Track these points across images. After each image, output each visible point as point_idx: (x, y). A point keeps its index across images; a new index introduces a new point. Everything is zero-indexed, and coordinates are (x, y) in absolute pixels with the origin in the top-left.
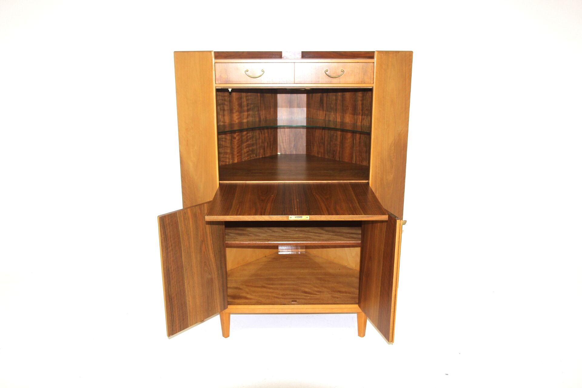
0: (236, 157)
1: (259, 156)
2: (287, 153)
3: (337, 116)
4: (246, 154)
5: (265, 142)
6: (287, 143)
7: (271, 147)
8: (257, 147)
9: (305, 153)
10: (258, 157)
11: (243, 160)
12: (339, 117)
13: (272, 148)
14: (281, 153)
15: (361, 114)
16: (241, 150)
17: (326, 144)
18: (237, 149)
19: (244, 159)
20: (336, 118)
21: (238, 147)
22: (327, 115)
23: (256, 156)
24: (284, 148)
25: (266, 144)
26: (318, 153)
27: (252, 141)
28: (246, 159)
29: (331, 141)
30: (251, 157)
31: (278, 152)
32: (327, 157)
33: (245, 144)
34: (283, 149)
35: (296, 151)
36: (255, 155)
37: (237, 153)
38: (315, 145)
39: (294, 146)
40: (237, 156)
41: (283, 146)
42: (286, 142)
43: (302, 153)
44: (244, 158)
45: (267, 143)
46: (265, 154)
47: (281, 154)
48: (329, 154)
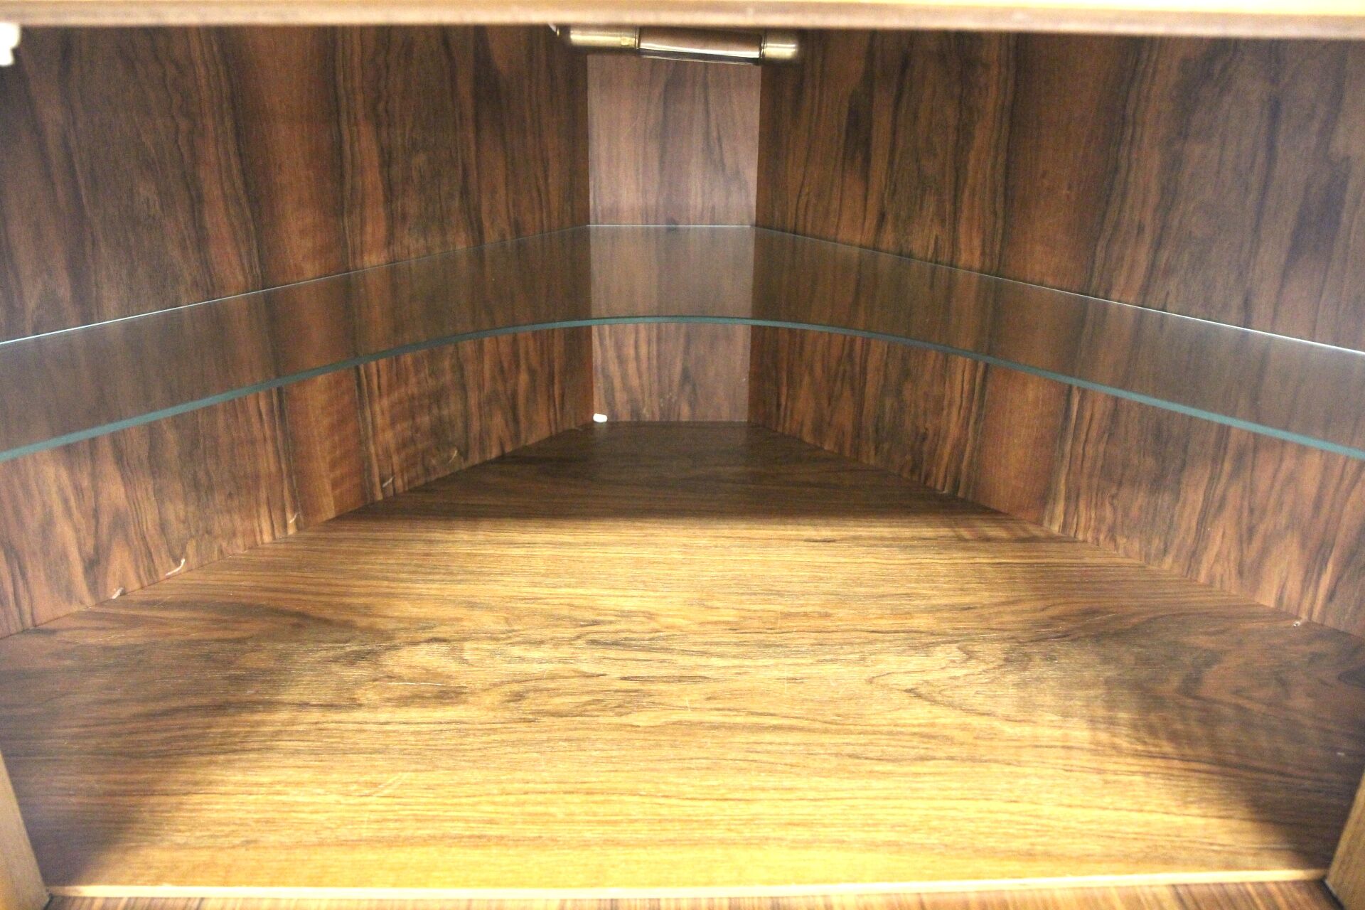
0: (328, 488)
1: (483, 450)
2: (646, 415)
3: (963, 239)
4: (395, 459)
5: (518, 366)
6: (644, 366)
7: (557, 392)
8: (466, 405)
9: (743, 417)
10: (475, 459)
11: (379, 497)
12: (977, 242)
13: (563, 396)
14: (612, 414)
15: (1148, 237)
16: (362, 442)
17: (870, 390)
18: (328, 444)
19: (383, 490)
20: (954, 243)
21: (333, 428)
22: (890, 217)
23: (464, 454)
24: (626, 387)
25: (524, 378)
26: (818, 430)
27: (433, 374)
28: (399, 483)
29: (906, 374)
30: (427, 471)
31: (595, 409)
32: (872, 462)
33: (385, 402)
34: (620, 397)
35: (693, 405)
36: (455, 453)
37: (333, 465)
38: (806, 380)
39: (686, 376)
40: (335, 485)
41: (624, 377)
42: (637, 358)
43: (725, 415)
44: (382, 481)
45: (532, 372)
46: (516, 436)
47: (611, 424)
48: (886, 446)
